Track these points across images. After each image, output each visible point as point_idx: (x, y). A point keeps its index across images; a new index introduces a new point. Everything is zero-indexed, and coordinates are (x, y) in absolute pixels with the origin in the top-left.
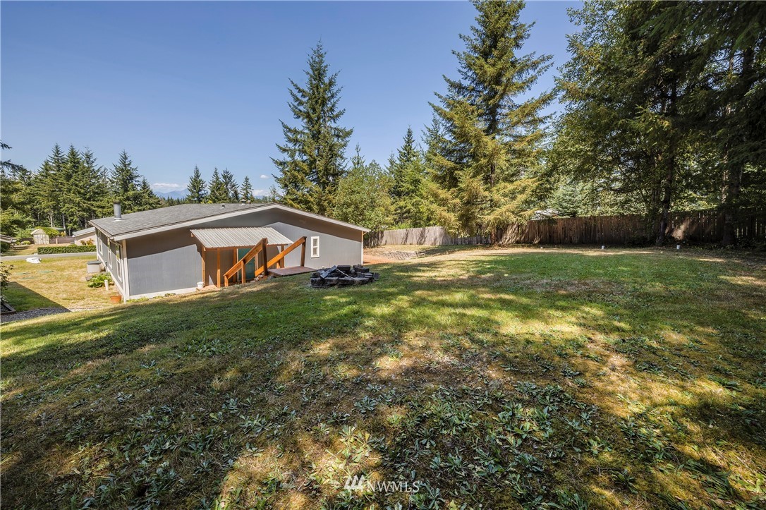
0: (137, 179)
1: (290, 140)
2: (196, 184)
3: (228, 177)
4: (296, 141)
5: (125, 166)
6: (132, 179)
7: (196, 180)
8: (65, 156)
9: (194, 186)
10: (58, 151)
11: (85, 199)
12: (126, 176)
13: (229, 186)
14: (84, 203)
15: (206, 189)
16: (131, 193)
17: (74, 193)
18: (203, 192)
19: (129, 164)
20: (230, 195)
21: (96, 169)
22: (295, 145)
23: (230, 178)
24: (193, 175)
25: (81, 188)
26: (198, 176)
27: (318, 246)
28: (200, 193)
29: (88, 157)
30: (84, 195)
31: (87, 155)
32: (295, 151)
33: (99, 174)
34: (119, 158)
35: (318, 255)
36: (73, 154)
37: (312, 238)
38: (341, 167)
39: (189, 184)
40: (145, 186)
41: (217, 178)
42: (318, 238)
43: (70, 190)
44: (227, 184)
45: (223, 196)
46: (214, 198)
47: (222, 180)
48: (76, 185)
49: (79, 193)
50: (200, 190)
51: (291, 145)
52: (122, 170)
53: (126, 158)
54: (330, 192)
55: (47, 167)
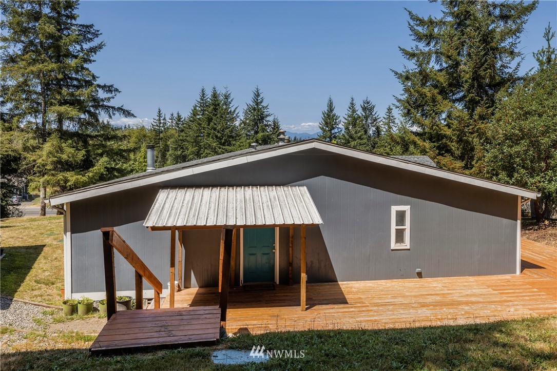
0: (268, 119)
1: (419, 37)
2: (329, 120)
3: (368, 108)
4: (429, 38)
5: (257, 104)
6: (262, 118)
7: (329, 116)
8: (208, 100)
9: (326, 123)
10: (204, 94)
11: (221, 144)
12: (257, 114)
13: (369, 121)
14: (220, 148)
15: (340, 126)
16: (260, 135)
17: (212, 138)
18: (336, 130)
19: (261, 102)
20: (371, 132)
21: (233, 110)
22: (428, 44)
23: (371, 109)
24: (326, 109)
25: (218, 132)
26: (331, 109)
27: (407, 226)
28: (333, 132)
29: (227, 97)
30: (221, 139)
31: (225, 96)
32: (429, 54)
33: (235, 115)
34: (252, 95)
35: (407, 244)
36: (215, 96)
37: (394, 209)
38: (507, 70)
39: (321, 120)
40: (276, 126)
41: (354, 111)
42: (407, 208)
43: (210, 134)
44: (366, 118)
45: (359, 135)
46: (347, 137)
47: (360, 112)
48: (215, 129)
49: (216, 136)
50: (333, 128)
51: (422, 46)
52: (254, 109)
53: (258, 95)
54: (482, 118)
55: (195, 113)
